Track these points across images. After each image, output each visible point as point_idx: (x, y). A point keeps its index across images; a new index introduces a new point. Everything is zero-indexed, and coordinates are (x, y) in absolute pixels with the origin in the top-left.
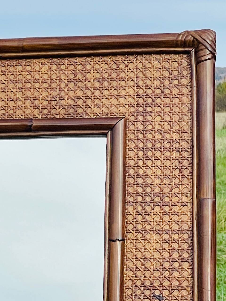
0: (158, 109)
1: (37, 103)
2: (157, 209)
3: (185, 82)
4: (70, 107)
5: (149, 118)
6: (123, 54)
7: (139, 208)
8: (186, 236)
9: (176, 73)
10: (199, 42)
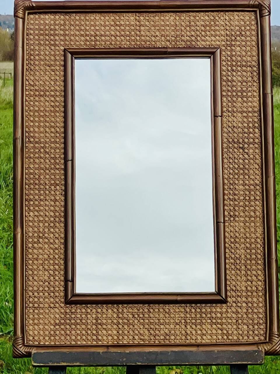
0: (238, 43)
1: (168, 38)
2: (240, 99)
3: (253, 28)
4: (187, 40)
5: (233, 48)
6: (217, 11)
7: (230, 99)
8: (256, 115)
9: (248, 23)
10: (262, 5)
